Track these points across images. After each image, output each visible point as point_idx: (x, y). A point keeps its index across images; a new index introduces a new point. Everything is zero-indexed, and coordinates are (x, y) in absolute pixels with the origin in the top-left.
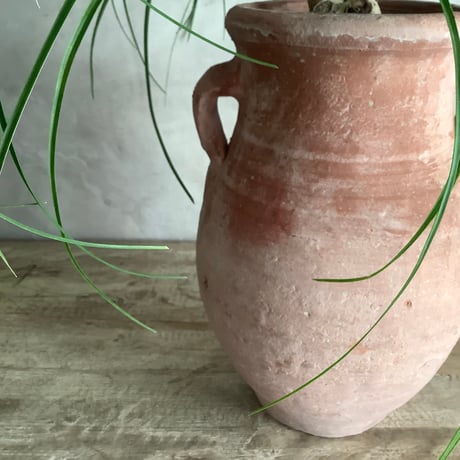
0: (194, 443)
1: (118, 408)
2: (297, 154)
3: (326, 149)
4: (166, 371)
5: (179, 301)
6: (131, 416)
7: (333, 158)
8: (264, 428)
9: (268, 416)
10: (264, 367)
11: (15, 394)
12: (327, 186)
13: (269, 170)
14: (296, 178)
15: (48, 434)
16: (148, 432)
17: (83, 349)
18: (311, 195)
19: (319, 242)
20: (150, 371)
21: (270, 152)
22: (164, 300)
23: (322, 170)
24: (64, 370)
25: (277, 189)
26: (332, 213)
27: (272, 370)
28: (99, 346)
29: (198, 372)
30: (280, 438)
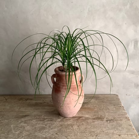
0: (51, 118)
1: (42, 115)
2: (61, 84)
3: (64, 84)
4: (48, 111)
5: (50, 103)
6: (43, 116)
7: (65, 85)
8: (60, 117)
9: (61, 116)
10: (59, 107)
11: (28, 114)
12: (64, 87)
13: (59, 86)
14: (61, 87)
15: (33, 118)
16: (46, 118)
17: (37, 109)
18: (63, 88)
19: (63, 93)
20: (46, 112)
21: (59, 84)
22: (48, 103)
23: (64, 86)
24: (34, 112)
25: (59, 88)
26: (64, 90)
27: (60, 107)
28: (39, 109)
29: (52, 111)
30: (62, 118)
